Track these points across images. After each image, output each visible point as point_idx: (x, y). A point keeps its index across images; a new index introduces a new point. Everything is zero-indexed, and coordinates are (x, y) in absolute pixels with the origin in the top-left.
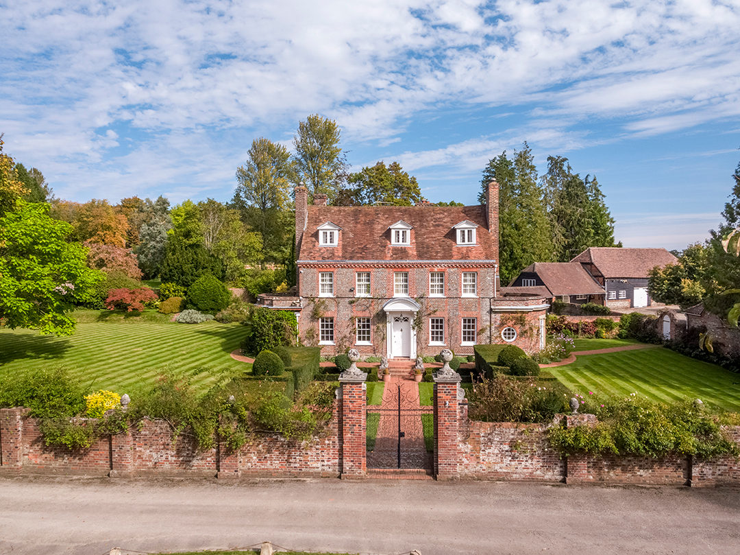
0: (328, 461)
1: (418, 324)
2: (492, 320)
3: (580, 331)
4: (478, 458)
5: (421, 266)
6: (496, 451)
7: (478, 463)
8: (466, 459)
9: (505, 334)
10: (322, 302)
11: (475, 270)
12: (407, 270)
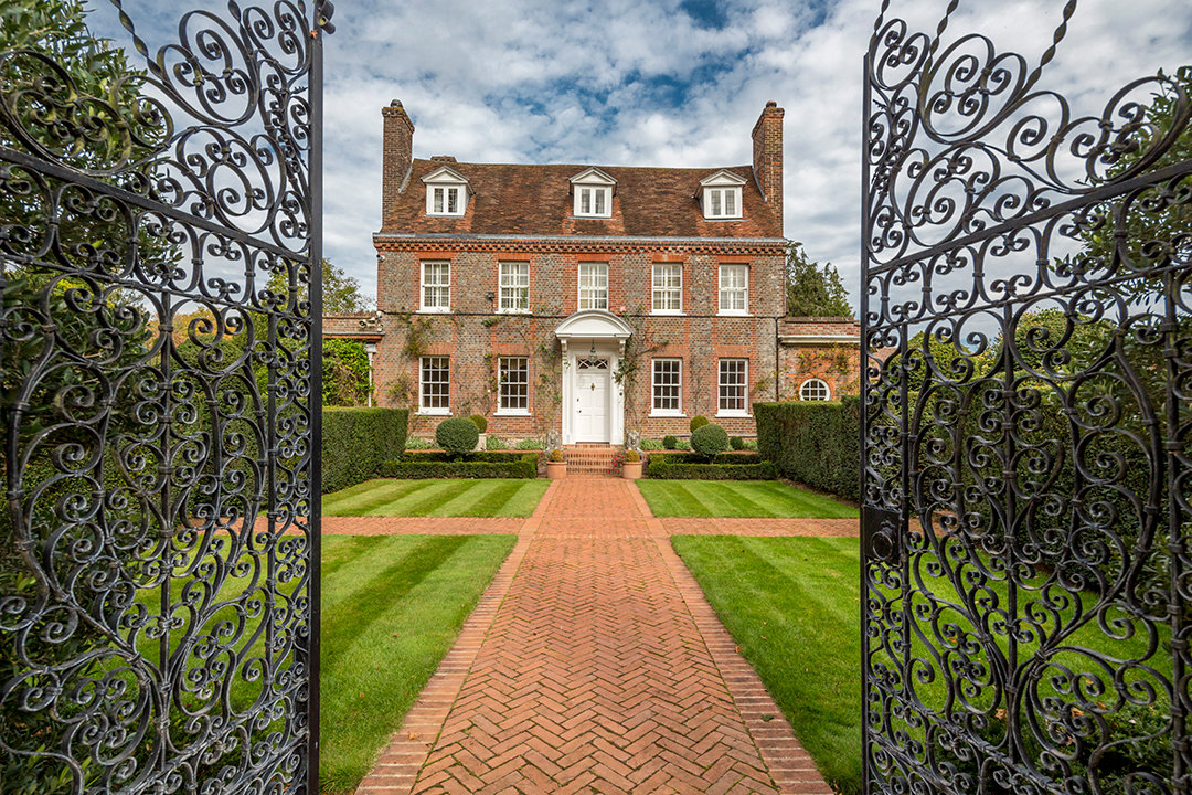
1: (629, 370)
2: (781, 363)
5: (635, 249)
9: (806, 393)
10: (427, 323)
11: (744, 259)
12: (606, 258)
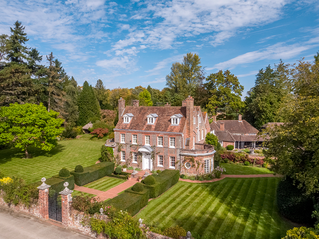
1: (153, 157)
2: (181, 158)
3: (254, 163)
5: (154, 133)
6: (79, 222)
7: (74, 225)
8: (71, 223)
9: (186, 165)
11: (174, 137)
12: (150, 135)
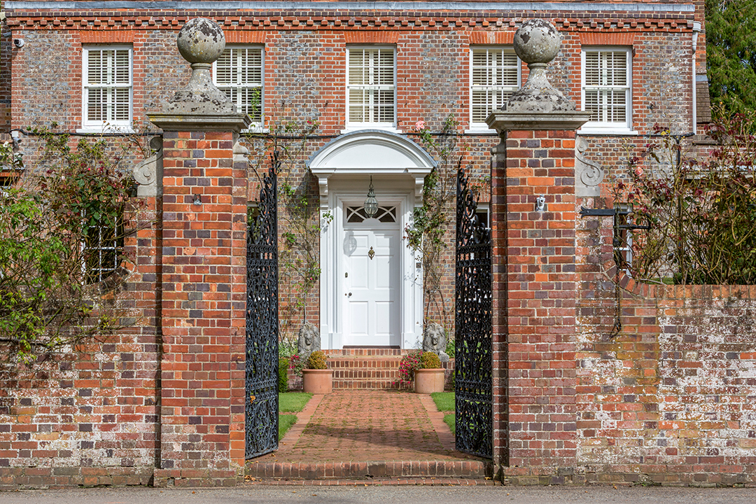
0: (105, 428)
4: (651, 407)
5: (440, 22)
6: (715, 383)
7: (651, 425)
8: (606, 414)
10: (94, 150)
11: (624, 39)
12: (392, 37)
